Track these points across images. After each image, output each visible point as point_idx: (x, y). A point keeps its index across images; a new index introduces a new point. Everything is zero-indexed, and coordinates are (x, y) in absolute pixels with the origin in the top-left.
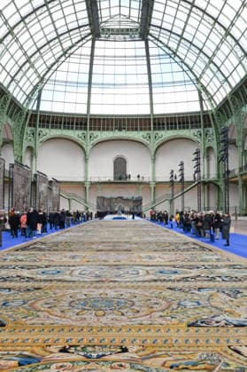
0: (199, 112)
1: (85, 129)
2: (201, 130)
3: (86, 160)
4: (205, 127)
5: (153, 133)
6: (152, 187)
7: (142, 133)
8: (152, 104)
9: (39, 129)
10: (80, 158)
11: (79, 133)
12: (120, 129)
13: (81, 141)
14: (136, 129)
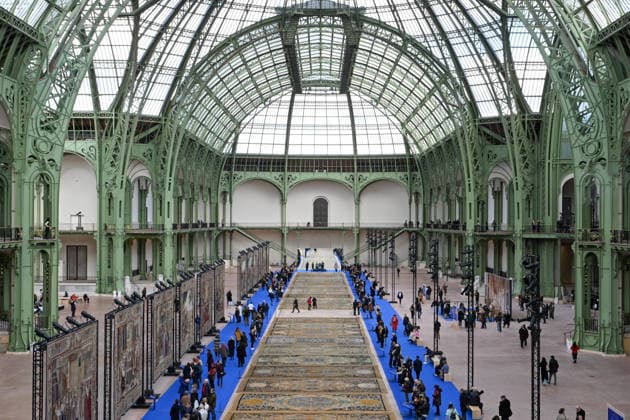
0: (404, 155)
1: (283, 170)
2: (408, 173)
3: (283, 202)
4: (412, 170)
5: (356, 175)
6: (356, 233)
7: (345, 175)
8: (355, 145)
9: (234, 172)
10: (277, 200)
11: (277, 174)
12: (321, 170)
13: (277, 183)
14: (339, 170)
